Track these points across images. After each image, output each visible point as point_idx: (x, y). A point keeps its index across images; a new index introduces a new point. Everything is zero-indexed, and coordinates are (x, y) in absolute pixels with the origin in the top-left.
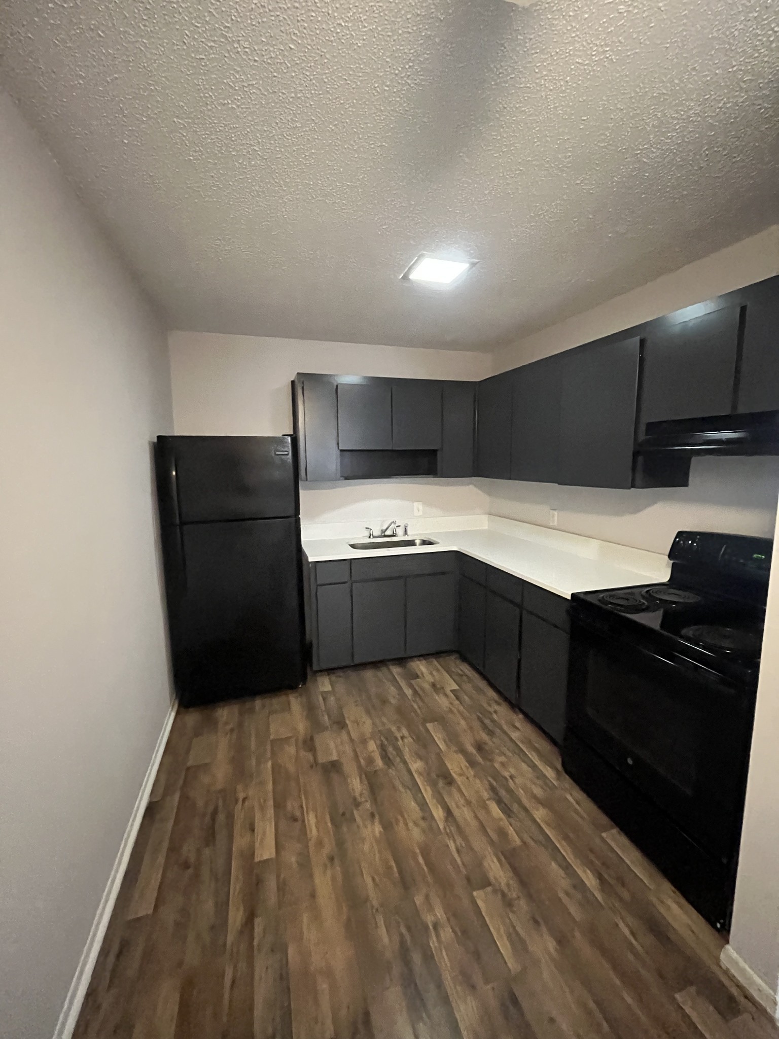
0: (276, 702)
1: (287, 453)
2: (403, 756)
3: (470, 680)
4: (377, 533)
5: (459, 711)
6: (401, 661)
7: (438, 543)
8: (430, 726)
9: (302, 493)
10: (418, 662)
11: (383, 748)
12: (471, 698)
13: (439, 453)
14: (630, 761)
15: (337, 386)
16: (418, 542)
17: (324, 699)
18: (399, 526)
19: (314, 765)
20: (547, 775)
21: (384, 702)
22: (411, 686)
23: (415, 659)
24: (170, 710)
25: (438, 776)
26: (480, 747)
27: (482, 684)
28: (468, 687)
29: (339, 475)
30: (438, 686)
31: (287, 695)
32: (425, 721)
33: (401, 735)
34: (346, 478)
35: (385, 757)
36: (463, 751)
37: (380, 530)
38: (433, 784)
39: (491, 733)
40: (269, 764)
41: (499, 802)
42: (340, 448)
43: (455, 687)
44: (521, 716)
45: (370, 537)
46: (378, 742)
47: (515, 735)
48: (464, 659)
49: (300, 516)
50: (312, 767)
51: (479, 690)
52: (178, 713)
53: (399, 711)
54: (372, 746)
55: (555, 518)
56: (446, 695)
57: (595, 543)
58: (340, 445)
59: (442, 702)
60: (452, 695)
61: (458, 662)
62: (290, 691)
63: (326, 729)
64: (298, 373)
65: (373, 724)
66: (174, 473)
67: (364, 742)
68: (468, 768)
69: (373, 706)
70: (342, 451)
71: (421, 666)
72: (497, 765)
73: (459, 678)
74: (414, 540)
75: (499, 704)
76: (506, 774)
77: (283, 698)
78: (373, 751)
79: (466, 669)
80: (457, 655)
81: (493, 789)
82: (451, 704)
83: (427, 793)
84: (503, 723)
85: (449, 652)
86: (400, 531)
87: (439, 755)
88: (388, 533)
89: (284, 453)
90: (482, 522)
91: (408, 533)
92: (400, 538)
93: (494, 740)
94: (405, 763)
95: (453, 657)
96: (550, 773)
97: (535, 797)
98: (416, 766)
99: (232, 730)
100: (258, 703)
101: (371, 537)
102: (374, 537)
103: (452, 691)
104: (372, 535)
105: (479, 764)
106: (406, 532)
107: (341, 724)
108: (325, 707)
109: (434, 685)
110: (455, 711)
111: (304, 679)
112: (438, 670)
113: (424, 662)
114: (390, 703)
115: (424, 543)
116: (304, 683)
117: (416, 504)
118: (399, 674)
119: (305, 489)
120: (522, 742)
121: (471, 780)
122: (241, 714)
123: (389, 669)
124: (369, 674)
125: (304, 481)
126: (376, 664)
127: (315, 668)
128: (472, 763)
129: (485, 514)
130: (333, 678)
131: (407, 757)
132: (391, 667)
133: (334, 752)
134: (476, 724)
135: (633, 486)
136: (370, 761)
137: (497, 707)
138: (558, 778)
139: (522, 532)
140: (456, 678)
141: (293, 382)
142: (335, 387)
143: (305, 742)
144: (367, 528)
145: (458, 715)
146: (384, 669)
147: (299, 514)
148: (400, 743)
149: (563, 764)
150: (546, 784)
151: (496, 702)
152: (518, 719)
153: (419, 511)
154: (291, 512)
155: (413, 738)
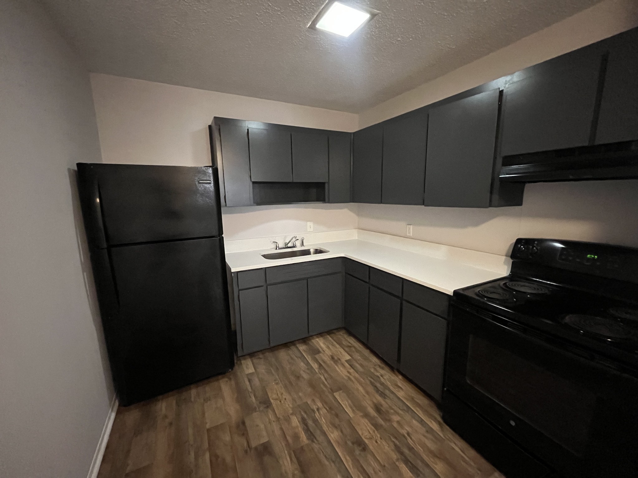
0: (208, 389)
1: (209, 182)
2: (322, 427)
3: (357, 351)
4: (281, 245)
5: (355, 377)
6: (305, 340)
7: (329, 252)
8: (336, 395)
9: (223, 216)
10: (317, 339)
11: (304, 421)
12: (361, 365)
13: (326, 185)
14: (513, 423)
15: (248, 130)
16: (312, 251)
17: (250, 381)
18: (298, 239)
19: (248, 449)
20: (433, 428)
21: (298, 377)
22: (316, 361)
23: (315, 337)
24: (110, 411)
25: (353, 443)
26: (378, 408)
27: (366, 352)
28: (357, 356)
29: (252, 202)
30: (336, 358)
31: (218, 380)
32: (332, 391)
33: (316, 407)
34: (258, 204)
35: (307, 430)
36: (366, 415)
37: (284, 243)
38: (351, 453)
39: (383, 395)
40: (207, 456)
41: (407, 462)
42: (253, 180)
43: (348, 357)
44: (400, 377)
45: (276, 249)
46: (300, 417)
47: (401, 394)
48: (350, 334)
49: (223, 236)
50: (246, 452)
51: (366, 359)
52: (118, 413)
53: (312, 384)
54: (295, 421)
55: (411, 230)
56: (343, 365)
57: (444, 248)
58: (252, 178)
59: (342, 372)
60: (347, 365)
61: (346, 336)
62: (220, 377)
63: (254, 410)
64: (215, 117)
65: (293, 399)
66: (98, 200)
67: (288, 420)
68: (374, 432)
69: (290, 383)
70: (254, 183)
71: (320, 343)
72: (395, 425)
73: (349, 349)
74: (309, 250)
75: (383, 368)
76: (404, 432)
77: (216, 384)
78: (297, 427)
79: (352, 341)
80: (344, 331)
81: (398, 449)
82: (349, 372)
83: (348, 463)
84: (389, 384)
85: (338, 329)
86: (298, 243)
87: (349, 423)
88: (289, 245)
89: (206, 182)
90: (354, 235)
91: (304, 244)
92: (299, 248)
93: (387, 400)
94: (324, 434)
95: (341, 333)
96: (435, 426)
97: (431, 452)
98: (334, 435)
99: (171, 424)
100: (193, 392)
101: (278, 248)
102: (280, 249)
103: (346, 361)
104: (278, 247)
105: (381, 426)
106: (302, 244)
107: (266, 403)
108: (252, 388)
109: (332, 358)
110: (353, 379)
111: (232, 365)
112: (333, 345)
113: (321, 338)
114: (303, 378)
115: (318, 252)
116: (232, 369)
117: (309, 224)
118: (304, 350)
119: (226, 213)
120: (407, 400)
121: (379, 442)
122: (178, 405)
123: (297, 348)
124: (283, 354)
125: (224, 207)
126: (286, 345)
127: (240, 354)
128: (376, 426)
129: (356, 229)
130: (255, 361)
131: (325, 428)
132: (298, 345)
133: (264, 433)
134: (371, 389)
135: (490, 205)
136: (296, 437)
137: (382, 372)
138: (442, 430)
139: (386, 241)
140: (346, 349)
141: (210, 127)
142: (246, 131)
143: (238, 426)
144: (274, 242)
145: (356, 382)
146: (293, 348)
147: (223, 234)
148: (317, 415)
149: (443, 418)
150: (436, 438)
151: (380, 366)
152: (399, 380)
153: (310, 227)
154: (215, 232)
155: (326, 409)
